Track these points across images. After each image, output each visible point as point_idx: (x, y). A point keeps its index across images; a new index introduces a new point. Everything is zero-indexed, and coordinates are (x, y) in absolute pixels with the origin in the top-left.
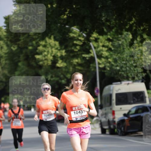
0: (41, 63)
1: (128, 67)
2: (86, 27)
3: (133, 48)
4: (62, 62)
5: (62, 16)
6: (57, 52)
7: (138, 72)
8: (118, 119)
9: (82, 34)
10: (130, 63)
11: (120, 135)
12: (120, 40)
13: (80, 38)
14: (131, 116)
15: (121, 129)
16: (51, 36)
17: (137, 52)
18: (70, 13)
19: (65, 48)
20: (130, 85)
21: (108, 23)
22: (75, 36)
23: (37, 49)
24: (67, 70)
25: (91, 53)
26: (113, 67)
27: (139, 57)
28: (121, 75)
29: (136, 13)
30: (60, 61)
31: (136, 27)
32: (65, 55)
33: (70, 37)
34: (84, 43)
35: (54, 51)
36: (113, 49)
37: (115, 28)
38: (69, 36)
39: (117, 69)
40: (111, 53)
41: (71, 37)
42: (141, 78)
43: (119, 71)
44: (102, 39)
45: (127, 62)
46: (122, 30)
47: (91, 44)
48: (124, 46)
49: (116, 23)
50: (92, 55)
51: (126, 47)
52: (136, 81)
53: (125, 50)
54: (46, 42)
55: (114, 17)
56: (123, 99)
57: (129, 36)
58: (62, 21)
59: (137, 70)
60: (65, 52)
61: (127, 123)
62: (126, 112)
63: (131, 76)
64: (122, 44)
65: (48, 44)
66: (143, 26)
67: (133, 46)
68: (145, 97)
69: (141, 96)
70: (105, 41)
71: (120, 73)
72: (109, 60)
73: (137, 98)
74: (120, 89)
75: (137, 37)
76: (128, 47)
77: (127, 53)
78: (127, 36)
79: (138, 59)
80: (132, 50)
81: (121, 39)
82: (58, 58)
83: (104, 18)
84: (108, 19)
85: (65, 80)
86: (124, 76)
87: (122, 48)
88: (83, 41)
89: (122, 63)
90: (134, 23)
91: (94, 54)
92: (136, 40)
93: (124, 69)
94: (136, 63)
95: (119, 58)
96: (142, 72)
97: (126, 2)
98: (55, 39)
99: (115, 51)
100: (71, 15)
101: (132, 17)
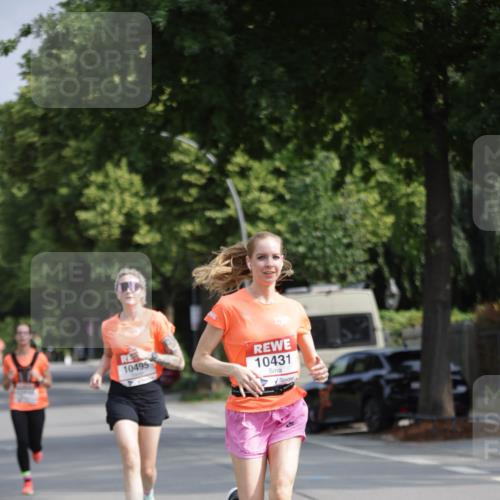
0: (92, 232)
1: (329, 246)
2: (215, 137)
3: (343, 195)
4: (149, 231)
5: (152, 105)
6: (137, 203)
7: (354, 261)
9: (204, 155)
10: (335, 237)
12: (307, 174)
13: (199, 167)
16: (119, 161)
17: (352, 207)
18: (172, 97)
19: (160, 191)
20: (332, 296)
21: (276, 128)
22: (186, 160)
23: (81, 194)
24: (162, 252)
25: (228, 207)
26: (289, 247)
27: (359, 222)
28: (310, 266)
29: (350, 101)
30: (144, 229)
31: (352, 141)
32: (159, 213)
33: (172, 163)
34: (211, 181)
35: (129, 200)
36: (288, 197)
37: (295, 141)
38: (170, 159)
39: (297, 252)
40: (284, 208)
41: (175, 163)
42: (362, 276)
43: (304, 256)
44: (259, 170)
45: (325, 234)
46: (312, 146)
47: (229, 182)
48: (318, 190)
49: (297, 128)
50: (230, 212)
51: (322, 193)
52: (351, 285)
53: (322, 200)
54: (107, 176)
55: (292, 111)
57: (331, 164)
58: (150, 120)
59: (353, 255)
60: (160, 203)
61: (325, 400)
63: (336, 272)
64: (313, 185)
65: (112, 181)
66: (369, 136)
67: (342, 190)
68: (374, 330)
70: (266, 175)
71: (307, 262)
72: (279, 227)
73: (353, 333)
75: (353, 165)
76: (330, 193)
77: (326, 210)
78: (327, 163)
79: (357, 226)
80: (340, 200)
81: (309, 170)
82: (139, 219)
83: (265, 112)
84: (277, 114)
85: (159, 279)
86: (317, 272)
87: (312, 196)
88: (208, 176)
89: (314, 237)
90: (346, 127)
91: (236, 210)
92: (351, 173)
93: (316, 252)
94: (350, 236)
95: (306, 221)
96: (365, 262)
97: (323, 72)
98: (132, 168)
99: (293, 204)
100: (174, 105)
101: (341, 111)
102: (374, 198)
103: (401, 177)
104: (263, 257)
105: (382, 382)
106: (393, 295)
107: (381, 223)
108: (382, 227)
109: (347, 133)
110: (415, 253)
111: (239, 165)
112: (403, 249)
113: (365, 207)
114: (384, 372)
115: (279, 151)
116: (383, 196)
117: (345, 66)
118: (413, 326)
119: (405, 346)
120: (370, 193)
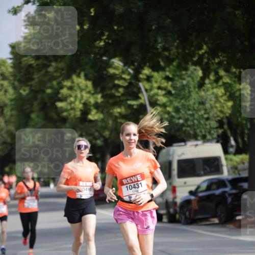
0: (65, 114)
1: (197, 120)
2: (133, 59)
3: (204, 90)
4: (97, 113)
5: (98, 42)
6: (89, 97)
7: (210, 127)
8: (181, 199)
9: (127, 69)
10: (200, 114)
11: (184, 224)
12: (184, 79)
13: (124, 76)
14: (201, 195)
15: (185, 214)
16: (80, 73)
17: (209, 97)
18: (109, 37)
19: (102, 90)
20: (198, 147)
21: (166, 53)
22: (117, 72)
23: (58, 93)
24: (104, 125)
25: (140, 98)
26: (174, 120)
27: (213, 105)
28: (185, 132)
29: (208, 37)
30: (94, 111)
31: (209, 59)
32: (102, 102)
33: (109, 74)
34: (130, 84)
35: (85, 95)
36: (173, 92)
37: (177, 61)
38: (108, 72)
39: (179, 123)
40: (171, 98)
41: (111, 74)
42: (215, 136)
43: (183, 125)
44: (158, 77)
45: (194, 112)
46: (187, 63)
47: (141, 84)
48: (190, 88)
49: (178, 53)
50: (142, 101)
52: (209, 141)
53: (192, 94)
54: (73, 82)
55: (176, 44)
56: (188, 168)
57: (198, 73)
58: (97, 50)
59: (210, 124)
60: (102, 97)
61: (195, 206)
62: (193, 188)
63: (200, 134)
64: (187, 85)
65: (75, 85)
66: (218, 57)
67: (204, 88)
68: (222, 166)
69: (216, 163)
70: (161, 80)
71: (184, 128)
72: (168, 109)
73: (210, 167)
74: (183, 154)
75: (209, 74)
76: (197, 90)
77: (194, 99)
78: (195, 72)
79: (212, 108)
80: (203, 93)
81: (185, 77)
82: (91, 106)
83: (160, 45)
84: (167, 46)
85: (102, 139)
86: (190, 134)
87: (187, 91)
88: (129, 81)
89: (188, 114)
90: (206, 52)
91: (145, 100)
92: (209, 78)
93: (190, 123)
94: (208, 113)
95: (183, 105)
96: (217, 128)
97: (193, 21)
98: (87, 78)
99: (177, 96)
100: (110, 41)
101: (203, 43)
102: (221, 92)
103: (236, 80)
104: (129, 135)
105: (227, 195)
106: (232, 146)
107: (225, 105)
108: (226, 108)
109: (206, 55)
110: (244, 122)
111: (146, 74)
112: (238, 120)
113: (217, 97)
114: (227, 189)
115: (168, 66)
116: (226, 90)
117: (205, 17)
118: (243, 163)
119: (239, 174)
120: (219, 89)
